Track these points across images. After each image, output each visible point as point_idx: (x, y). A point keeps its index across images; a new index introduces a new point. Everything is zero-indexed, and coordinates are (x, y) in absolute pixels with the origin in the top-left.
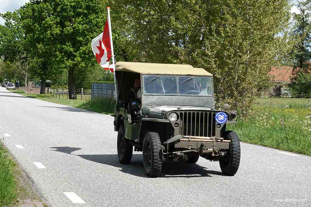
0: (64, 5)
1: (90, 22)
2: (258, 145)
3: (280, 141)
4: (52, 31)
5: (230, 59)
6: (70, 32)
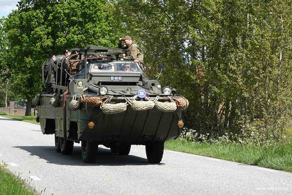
0: (57, 13)
1: (86, 32)
4: (42, 43)
6: (63, 44)
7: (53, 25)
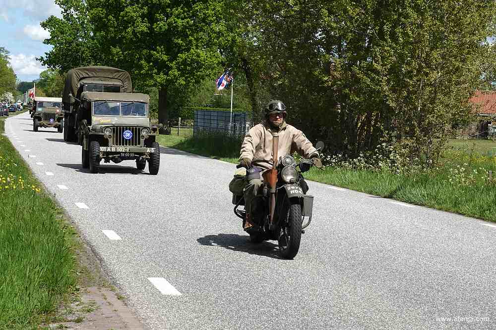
2: (451, 212)
3: (485, 207)
4: (134, 27)
5: (411, 78)
6: (163, 30)
7: (149, 4)
